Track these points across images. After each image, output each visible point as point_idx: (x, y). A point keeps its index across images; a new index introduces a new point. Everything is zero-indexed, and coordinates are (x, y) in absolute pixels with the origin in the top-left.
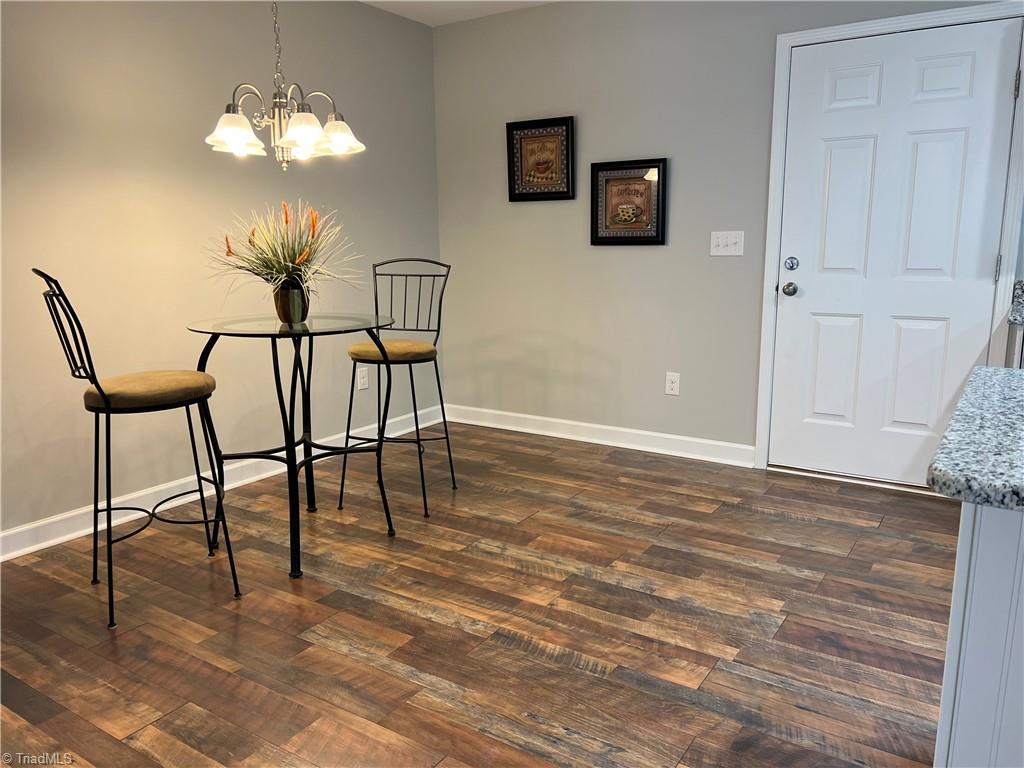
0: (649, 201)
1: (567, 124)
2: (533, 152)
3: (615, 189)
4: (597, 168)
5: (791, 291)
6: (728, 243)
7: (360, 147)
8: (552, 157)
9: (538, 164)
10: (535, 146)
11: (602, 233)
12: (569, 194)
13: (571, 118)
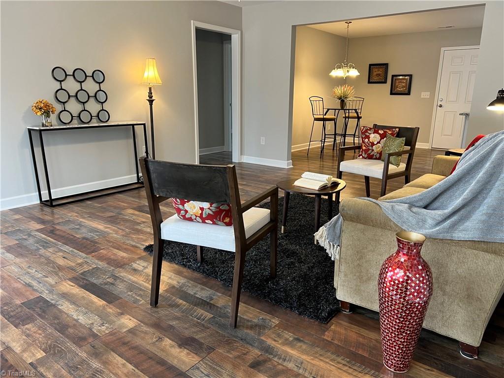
0: (406, 85)
1: (386, 65)
2: (376, 71)
3: (398, 81)
4: (393, 76)
5: (441, 106)
6: (425, 95)
7: (359, 74)
8: (381, 73)
9: (377, 74)
10: (376, 70)
11: (393, 92)
12: (385, 82)
13: (387, 64)
